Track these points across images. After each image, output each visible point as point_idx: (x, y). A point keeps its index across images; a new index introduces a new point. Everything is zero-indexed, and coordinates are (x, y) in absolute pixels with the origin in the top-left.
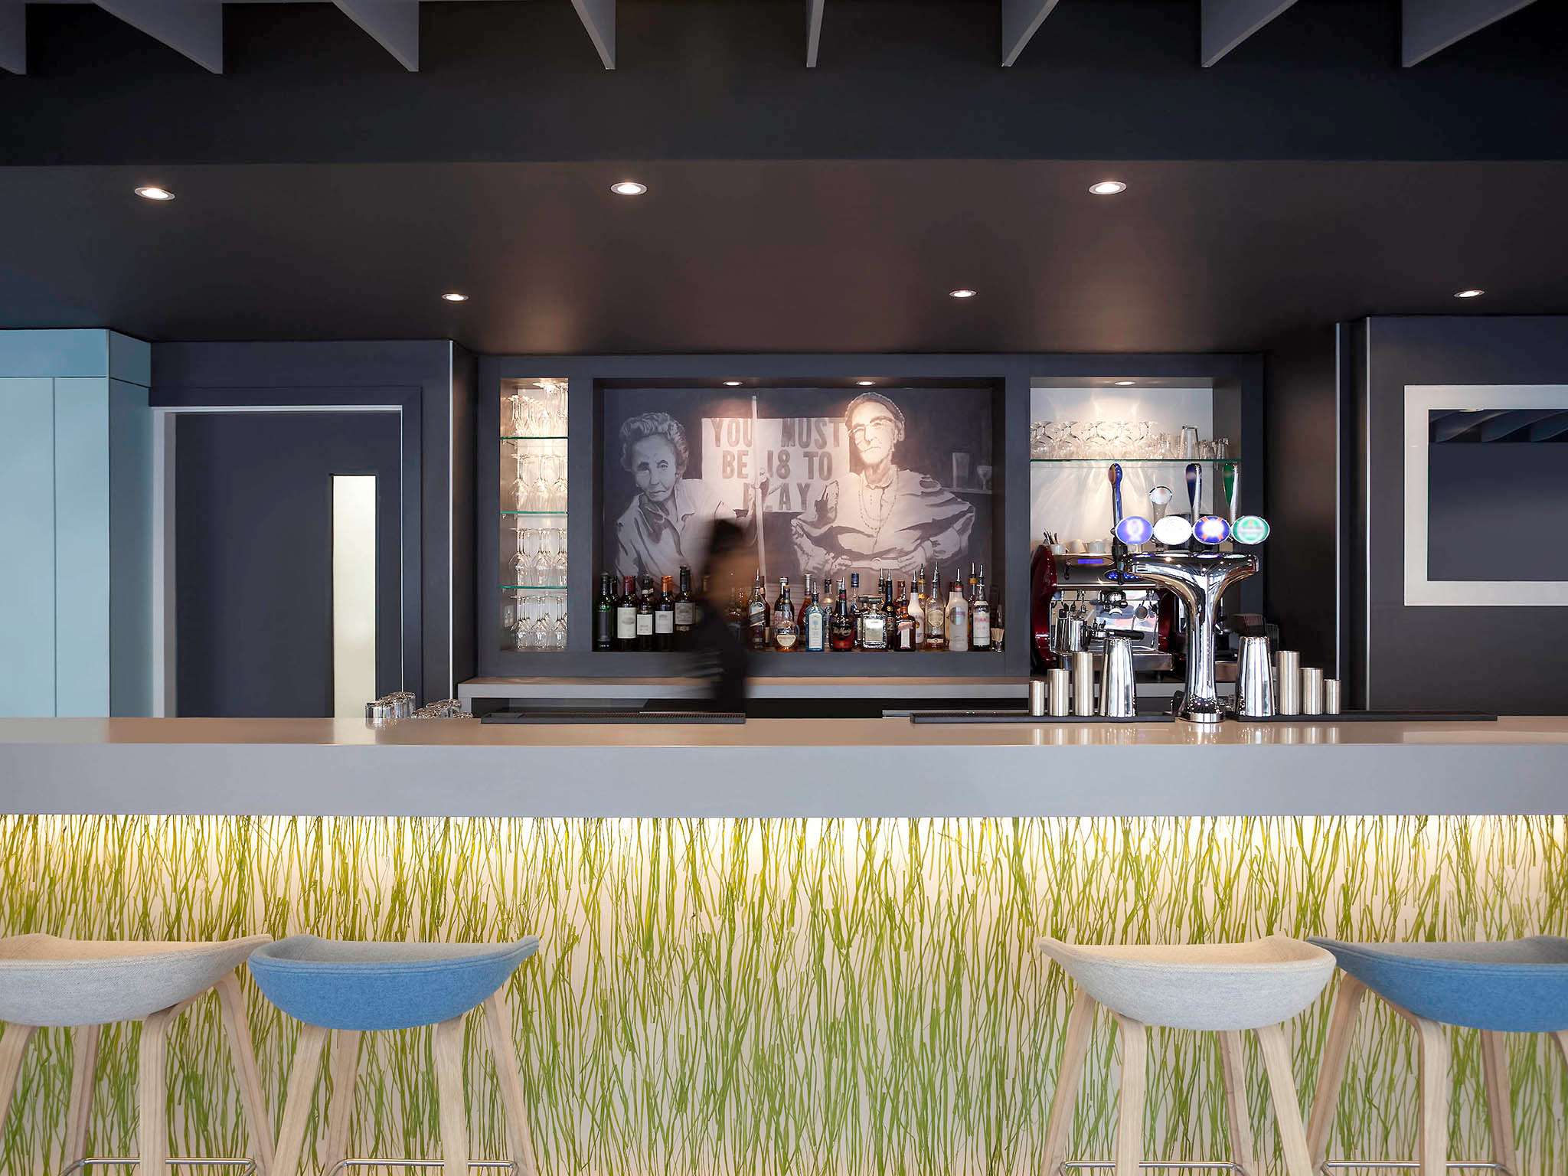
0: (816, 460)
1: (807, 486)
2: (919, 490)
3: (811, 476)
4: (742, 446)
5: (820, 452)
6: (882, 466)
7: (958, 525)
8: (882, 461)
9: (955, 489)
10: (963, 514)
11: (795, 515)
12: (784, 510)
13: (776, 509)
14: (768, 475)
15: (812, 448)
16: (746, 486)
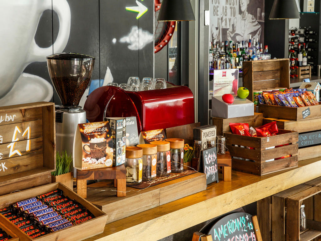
0: (232, 9)
1: (231, 19)
2: (251, 21)
3: (231, 16)
4: (217, 4)
5: (233, 7)
6: (245, 12)
7: (258, 33)
8: (245, 11)
9: (258, 20)
10: (259, 28)
11: (228, 29)
12: (226, 28)
13: (224, 27)
14: (222, 15)
15: (232, 6)
16: (218, 19)
